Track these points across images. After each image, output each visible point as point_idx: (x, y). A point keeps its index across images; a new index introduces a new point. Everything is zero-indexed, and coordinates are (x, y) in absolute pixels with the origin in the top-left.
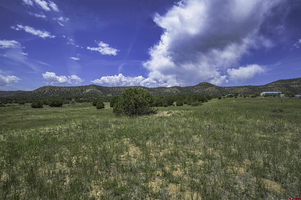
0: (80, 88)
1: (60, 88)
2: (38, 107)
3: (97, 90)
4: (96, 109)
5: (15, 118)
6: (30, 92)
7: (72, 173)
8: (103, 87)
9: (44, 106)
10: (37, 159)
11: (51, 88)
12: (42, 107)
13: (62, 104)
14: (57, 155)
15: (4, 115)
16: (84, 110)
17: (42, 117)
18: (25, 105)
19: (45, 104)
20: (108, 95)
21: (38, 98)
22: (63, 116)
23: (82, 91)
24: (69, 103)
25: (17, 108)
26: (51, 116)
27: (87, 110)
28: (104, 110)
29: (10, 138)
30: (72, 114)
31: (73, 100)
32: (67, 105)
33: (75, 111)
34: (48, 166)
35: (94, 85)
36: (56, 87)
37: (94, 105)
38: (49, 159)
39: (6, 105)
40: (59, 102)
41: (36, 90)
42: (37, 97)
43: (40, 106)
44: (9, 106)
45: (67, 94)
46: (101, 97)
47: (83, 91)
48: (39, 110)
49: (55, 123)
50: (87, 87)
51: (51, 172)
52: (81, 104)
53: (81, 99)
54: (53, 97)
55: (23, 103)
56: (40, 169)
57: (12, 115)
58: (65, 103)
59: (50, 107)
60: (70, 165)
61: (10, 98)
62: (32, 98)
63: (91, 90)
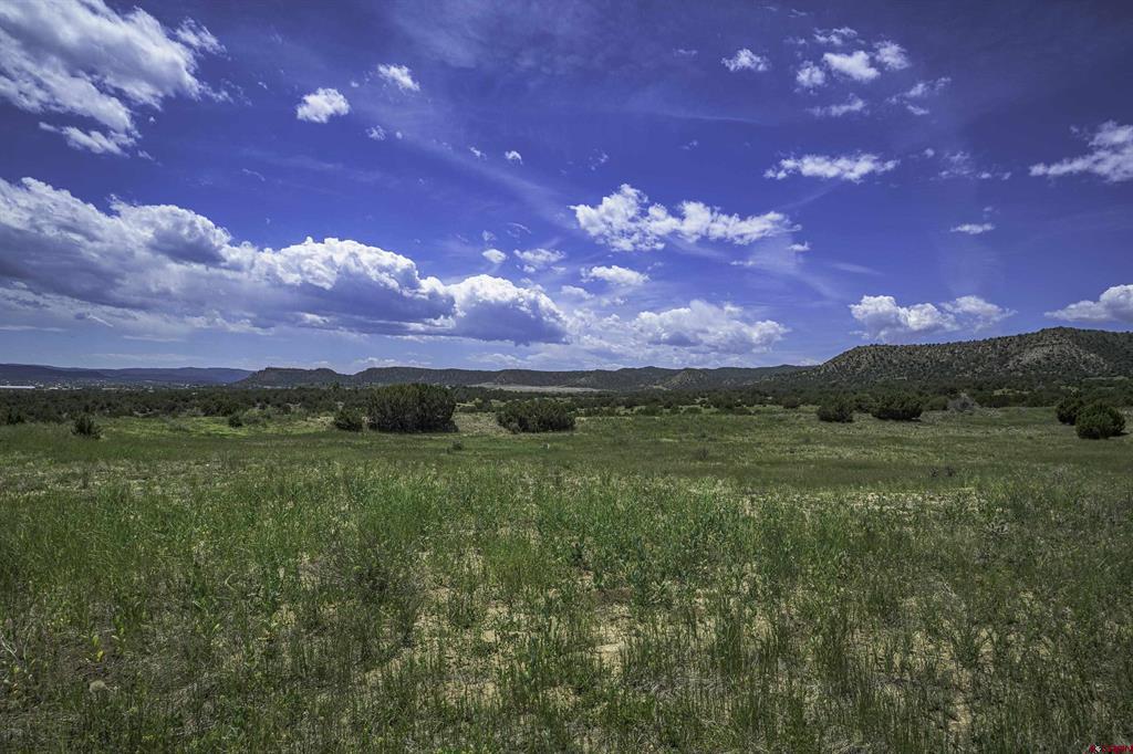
0: (994, 346)
1: (911, 350)
2: (838, 421)
4: (1076, 437)
5: (774, 451)
6: (815, 369)
8: (1115, 334)
9: (856, 415)
10: (846, 599)
11: (881, 353)
12: (851, 421)
13: (921, 411)
14: (912, 601)
15: (746, 440)
16: (1012, 437)
17: (849, 454)
18: (803, 412)
19: (860, 409)
21: (836, 388)
22: (922, 459)
23: (1004, 358)
24: (945, 408)
25: (780, 420)
26: (880, 455)
27: (1030, 438)
28: (1122, 444)
29: (771, 510)
30: (962, 452)
31: (963, 395)
32: (938, 414)
33: (973, 440)
34: (885, 636)
35: (1065, 330)
36: (896, 347)
37: (1066, 419)
38: (885, 609)
39: (752, 410)
40: (910, 405)
41: (833, 361)
42: (834, 385)
43: (842, 417)
44: (758, 412)
45: (937, 374)
46: (1101, 383)
47: (1007, 359)
48: (840, 429)
49: (895, 481)
50: (1024, 341)
51: (897, 662)
52: (997, 413)
53: (997, 393)
54: (886, 385)
55: (794, 406)
56: (858, 636)
57: (767, 440)
58: (932, 409)
59: (876, 419)
61: (761, 389)
62: (820, 387)
63: (1046, 350)
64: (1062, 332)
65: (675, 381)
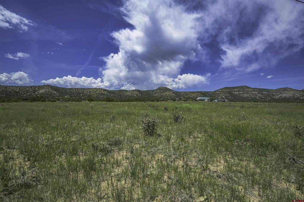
3: (52, 91)
20: (66, 97)
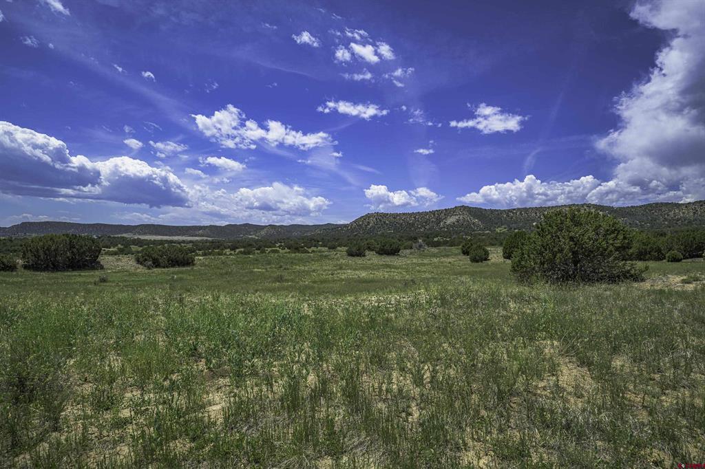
0: (434, 215)
1: (395, 216)
2: (358, 256)
3: (470, 219)
4: (469, 262)
5: (322, 275)
6: (345, 226)
7: (424, 401)
8: (485, 210)
9: (367, 252)
10: (359, 358)
11: (380, 217)
12: (364, 256)
13: (400, 250)
14: (393, 354)
15: (306, 269)
16: (442, 263)
17: (363, 274)
18: (338, 251)
19: (369, 249)
20: (498, 230)
21: (357, 237)
22: (400, 276)
23: (439, 220)
24: (411, 248)
25: (326, 256)
26: (379, 274)
27: (450, 263)
28: (488, 265)
29: (318, 310)
30: (419, 272)
31: (420, 241)
32: (408, 251)
33: (424, 265)
34: (379, 375)
35: (465, 207)
36: (387, 214)
37: (465, 253)
38: (379, 361)
39: (310, 250)
40: (394, 247)
41: (355, 222)
42: (356, 235)
43: (359, 254)
44: (313, 251)
45: (408, 229)
46: (480, 234)
48: (359, 261)
49: (386, 289)
50: (448, 212)
51: (384, 388)
52: (435, 250)
53: (436, 239)
54: (382, 235)
55: (333, 248)
56: (365, 378)
57: (319, 268)
58: (405, 248)
59: (377, 255)
60: (418, 381)
61: (315, 238)
62: (348, 236)
63: (457, 217)
64: (464, 208)
65: (263, 233)
